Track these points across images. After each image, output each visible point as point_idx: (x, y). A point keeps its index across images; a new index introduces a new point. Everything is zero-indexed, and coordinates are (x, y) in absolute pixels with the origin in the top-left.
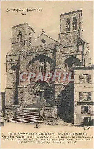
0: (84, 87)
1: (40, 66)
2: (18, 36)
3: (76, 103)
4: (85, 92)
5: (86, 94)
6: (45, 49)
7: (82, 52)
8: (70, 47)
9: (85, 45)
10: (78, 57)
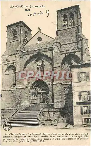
0: (83, 86)
1: (38, 65)
2: (13, 35)
3: (75, 104)
4: (84, 92)
5: (86, 93)
6: (42, 48)
7: (81, 49)
8: (69, 44)
9: (84, 41)
10: (77, 54)
